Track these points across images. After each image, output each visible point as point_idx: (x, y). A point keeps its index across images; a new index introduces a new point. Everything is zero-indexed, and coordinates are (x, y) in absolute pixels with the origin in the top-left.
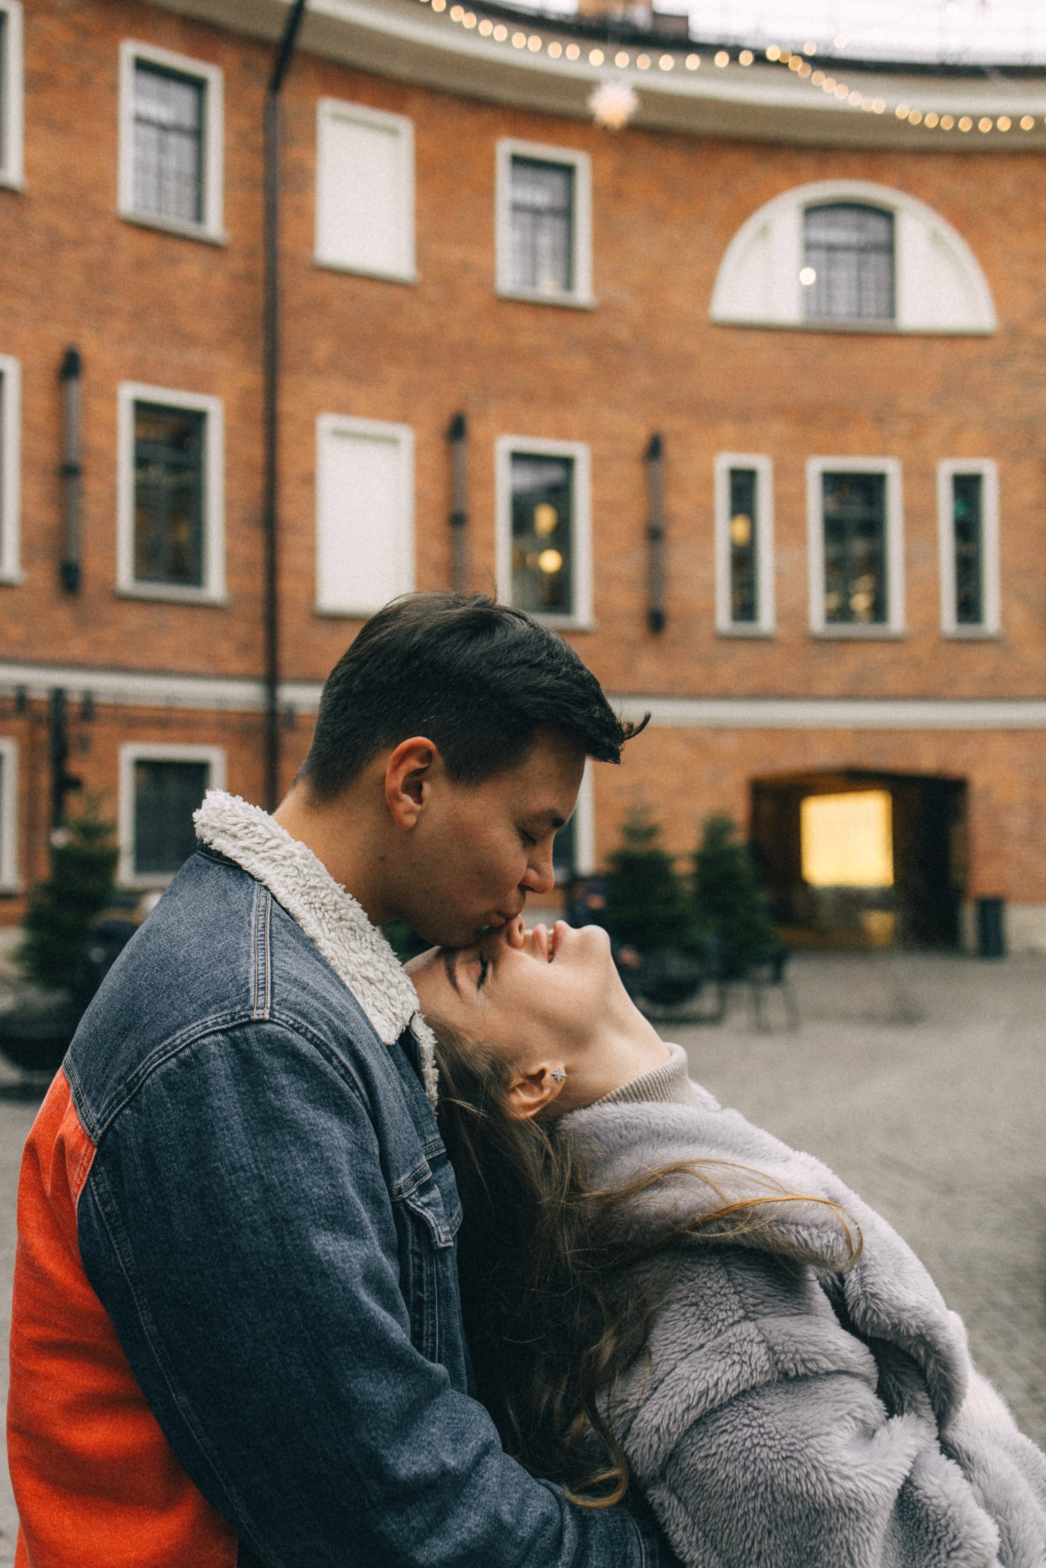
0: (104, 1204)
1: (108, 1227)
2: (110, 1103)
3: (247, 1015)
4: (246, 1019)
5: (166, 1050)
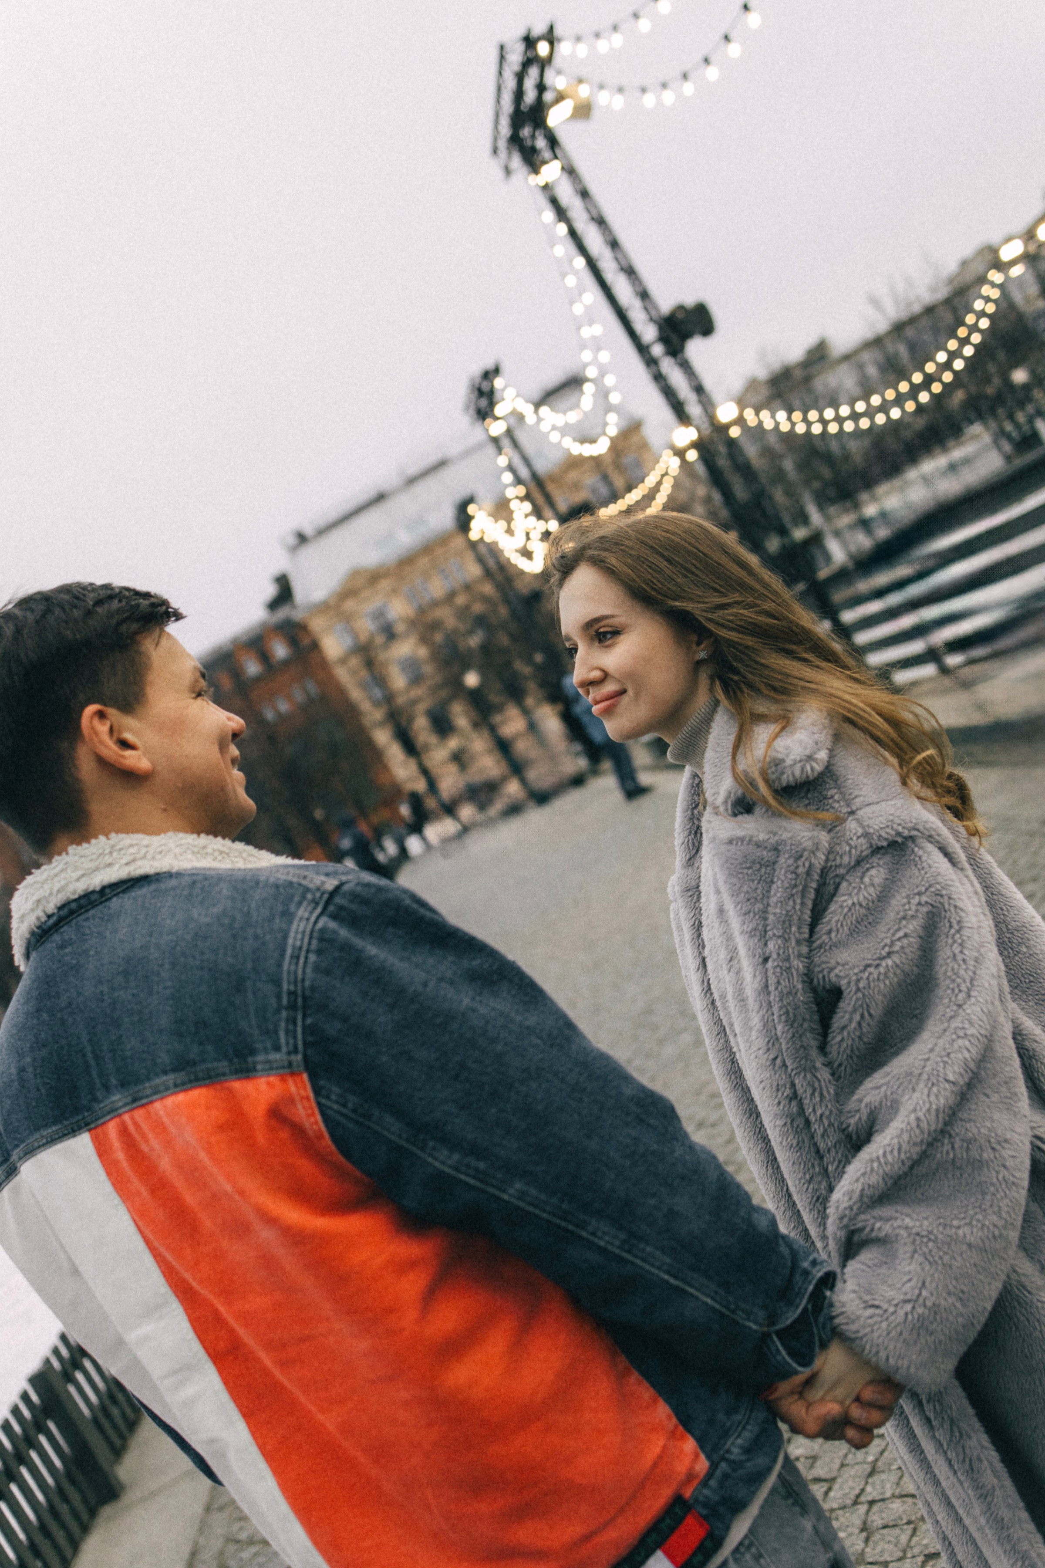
0: (344, 1105)
1: (361, 1120)
2: (287, 1031)
3: (323, 894)
4: (326, 896)
5: (296, 957)
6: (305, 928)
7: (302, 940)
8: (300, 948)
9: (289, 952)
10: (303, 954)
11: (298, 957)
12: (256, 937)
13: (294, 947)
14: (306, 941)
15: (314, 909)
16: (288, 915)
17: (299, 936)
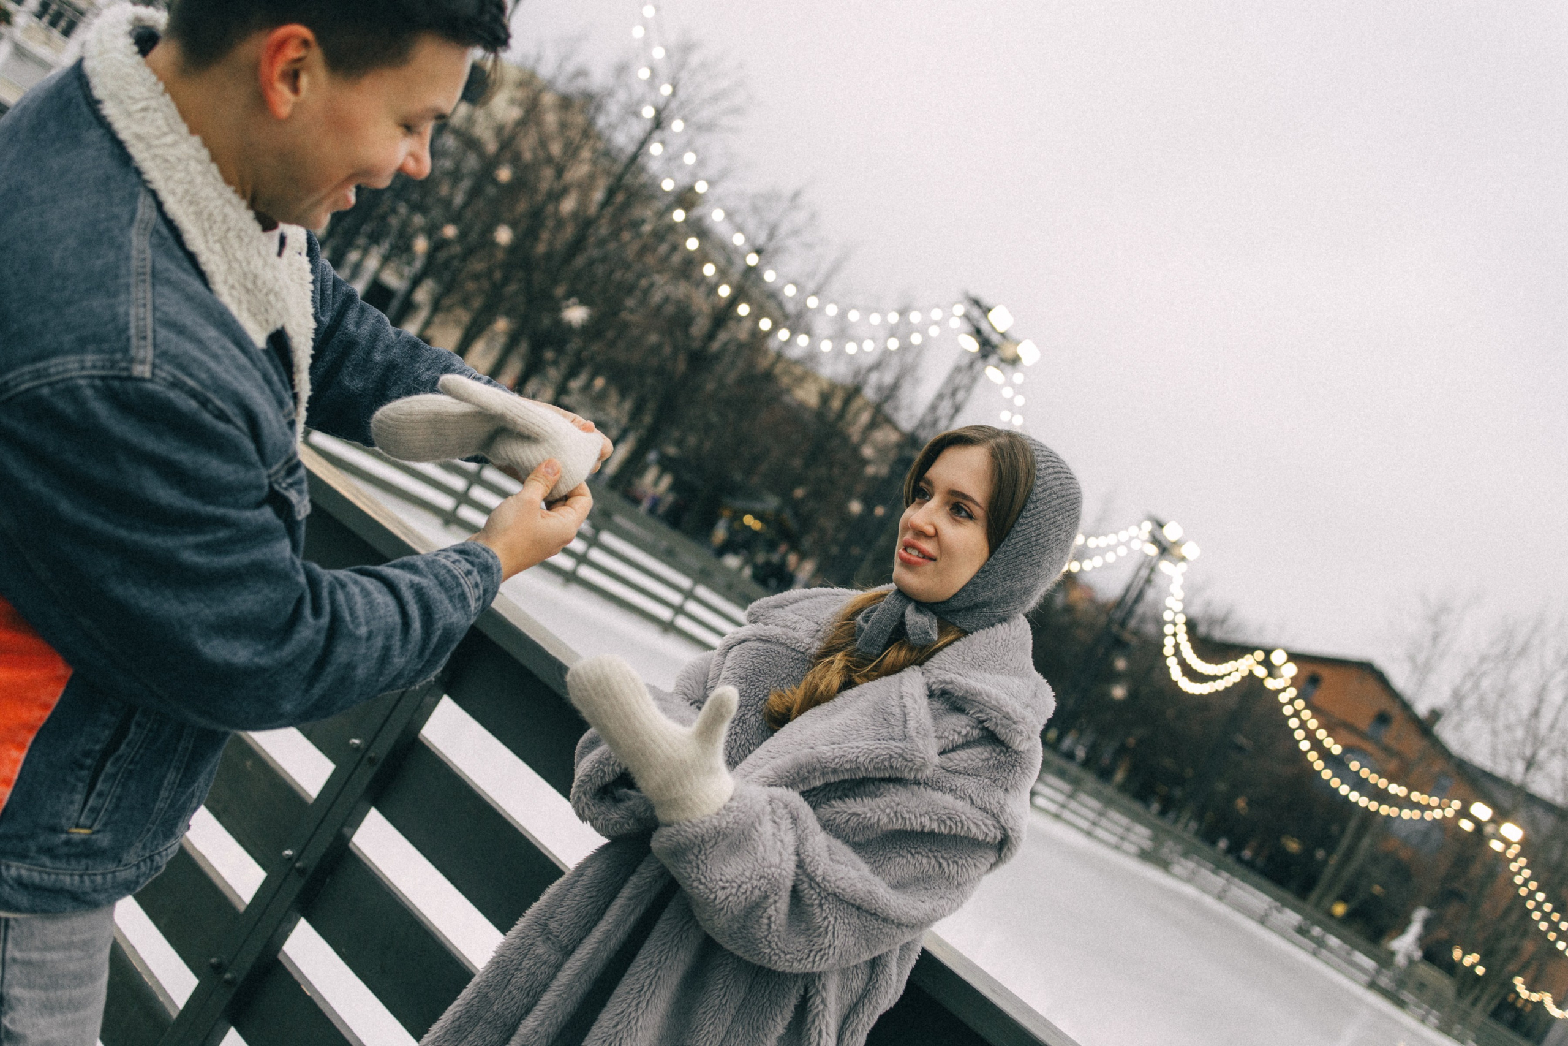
3: (127, 369)
4: (124, 374)
5: (37, 374)
6: (71, 370)
7: (58, 373)
8: (49, 375)
9: (40, 365)
10: (44, 381)
11: (39, 377)
12: (45, 323)
13: (46, 369)
14: (60, 377)
15: (103, 368)
16: (81, 345)
17: (61, 368)
